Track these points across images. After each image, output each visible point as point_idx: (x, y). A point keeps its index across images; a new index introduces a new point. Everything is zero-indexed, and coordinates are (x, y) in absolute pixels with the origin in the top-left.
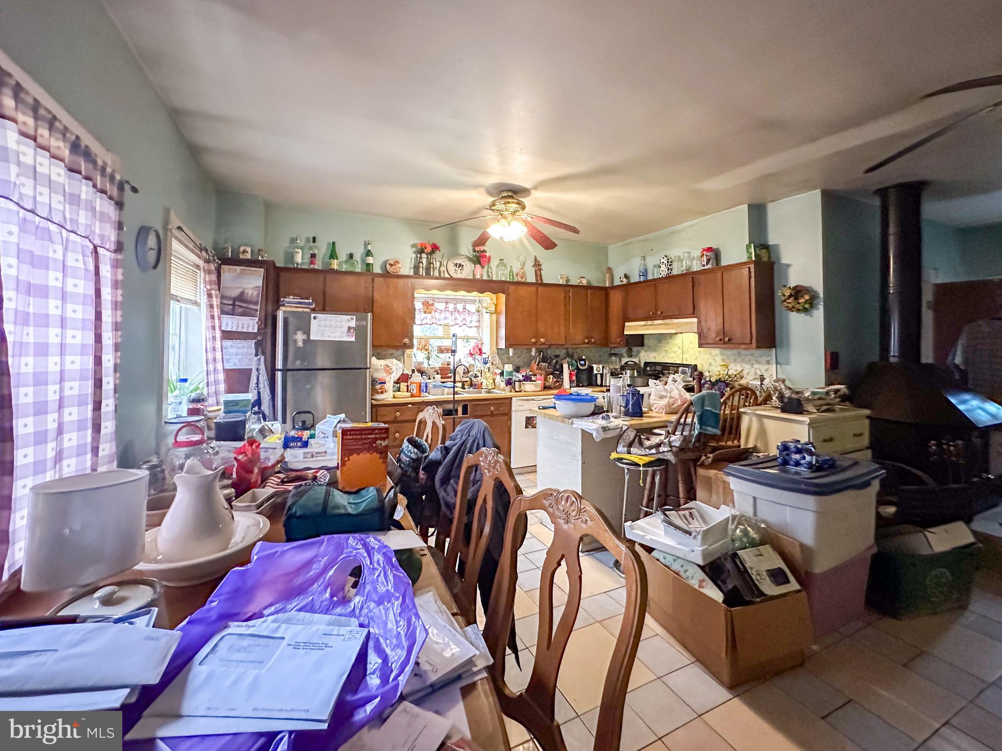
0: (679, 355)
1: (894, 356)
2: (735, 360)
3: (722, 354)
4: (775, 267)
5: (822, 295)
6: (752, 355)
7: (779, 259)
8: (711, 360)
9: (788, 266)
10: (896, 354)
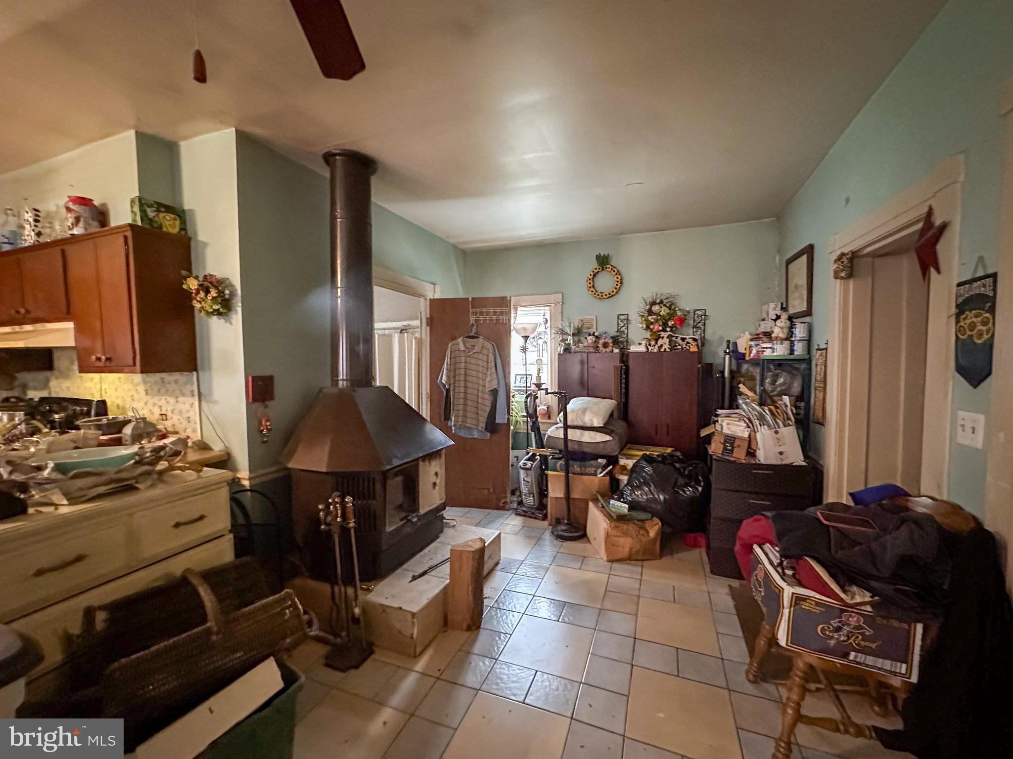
0: (96, 384)
1: (343, 380)
2: (159, 390)
3: (145, 382)
4: (193, 244)
5: (239, 292)
6: (176, 382)
7: (195, 234)
8: (133, 393)
9: (205, 245)
10: (345, 378)
